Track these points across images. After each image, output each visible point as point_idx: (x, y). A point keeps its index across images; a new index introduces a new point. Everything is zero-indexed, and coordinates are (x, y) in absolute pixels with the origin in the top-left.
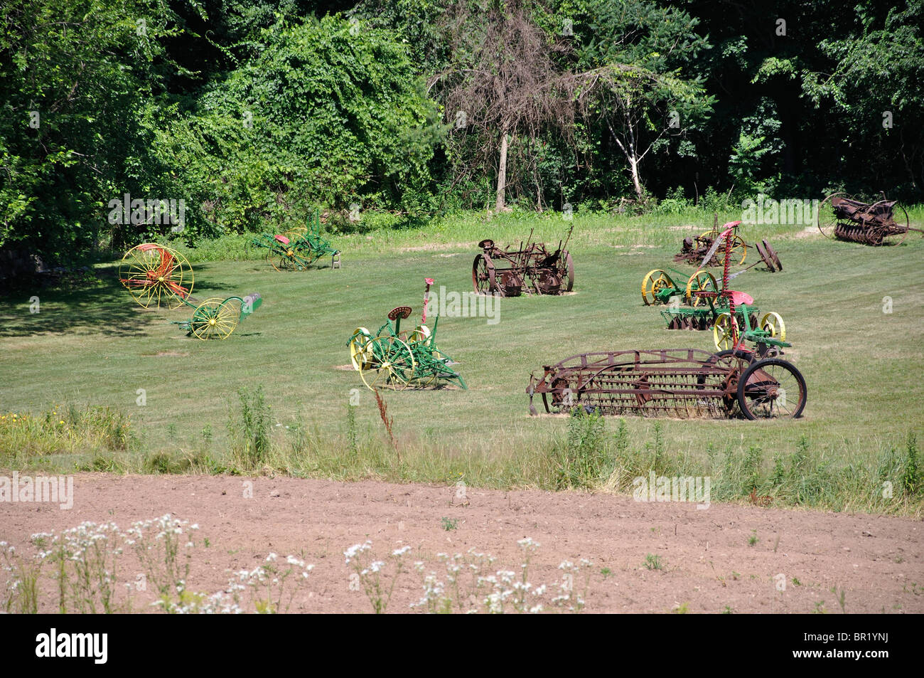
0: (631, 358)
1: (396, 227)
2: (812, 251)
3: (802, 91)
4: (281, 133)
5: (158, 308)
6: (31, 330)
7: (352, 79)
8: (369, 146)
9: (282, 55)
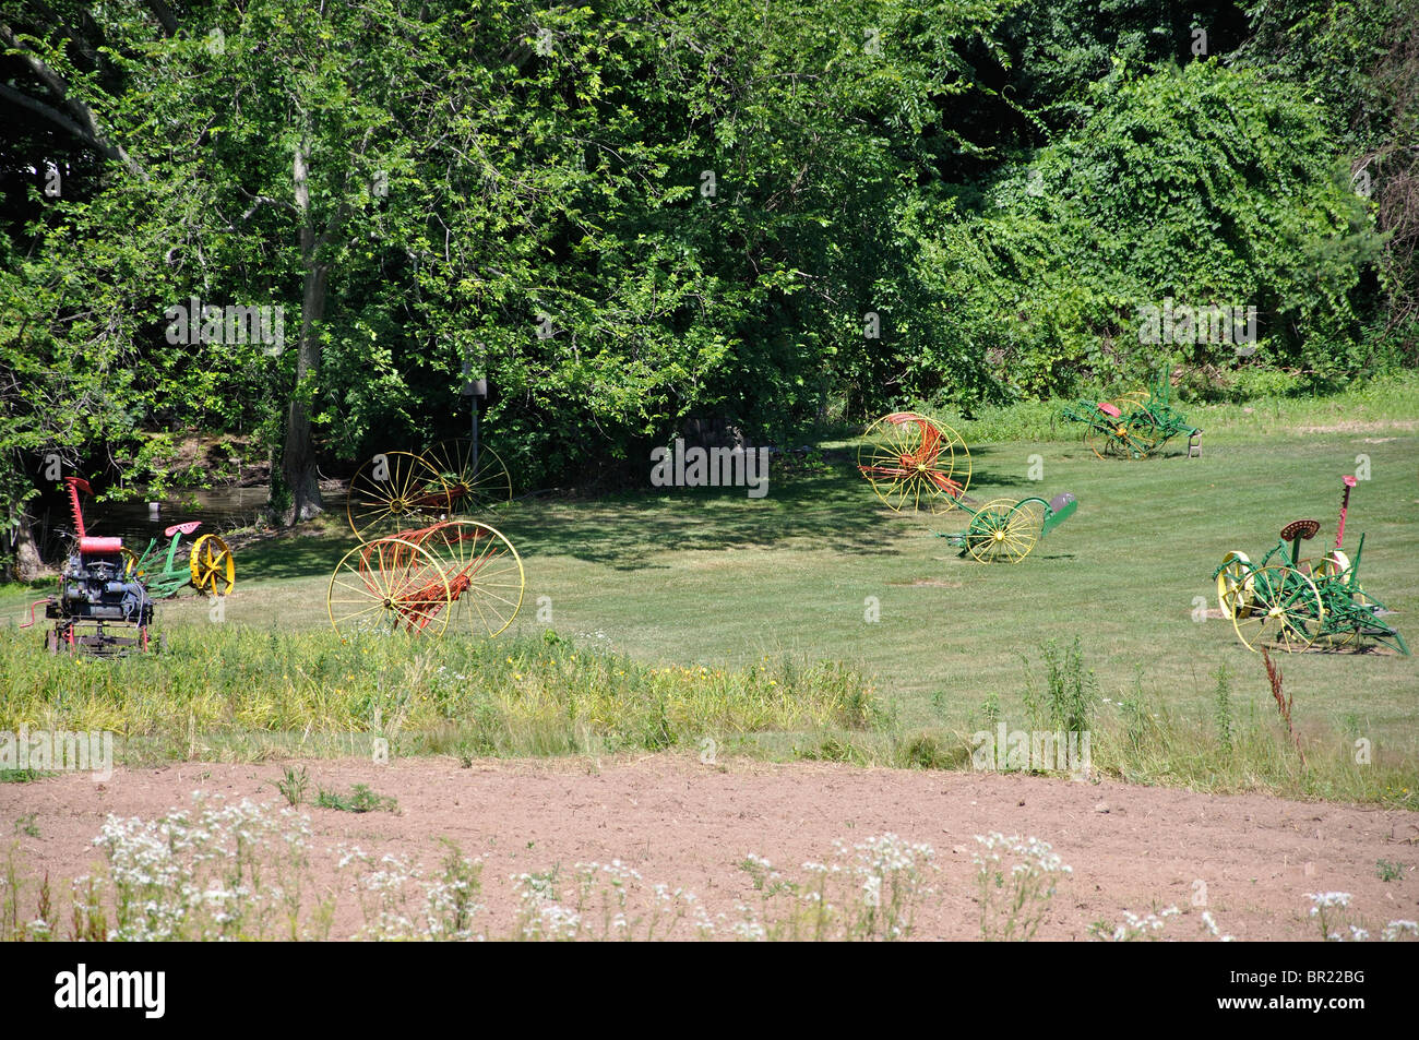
1: (1292, 393)
4: (1114, 244)
5: (916, 512)
6: (725, 541)
7: (1231, 160)
8: (1252, 266)
9: (1120, 124)
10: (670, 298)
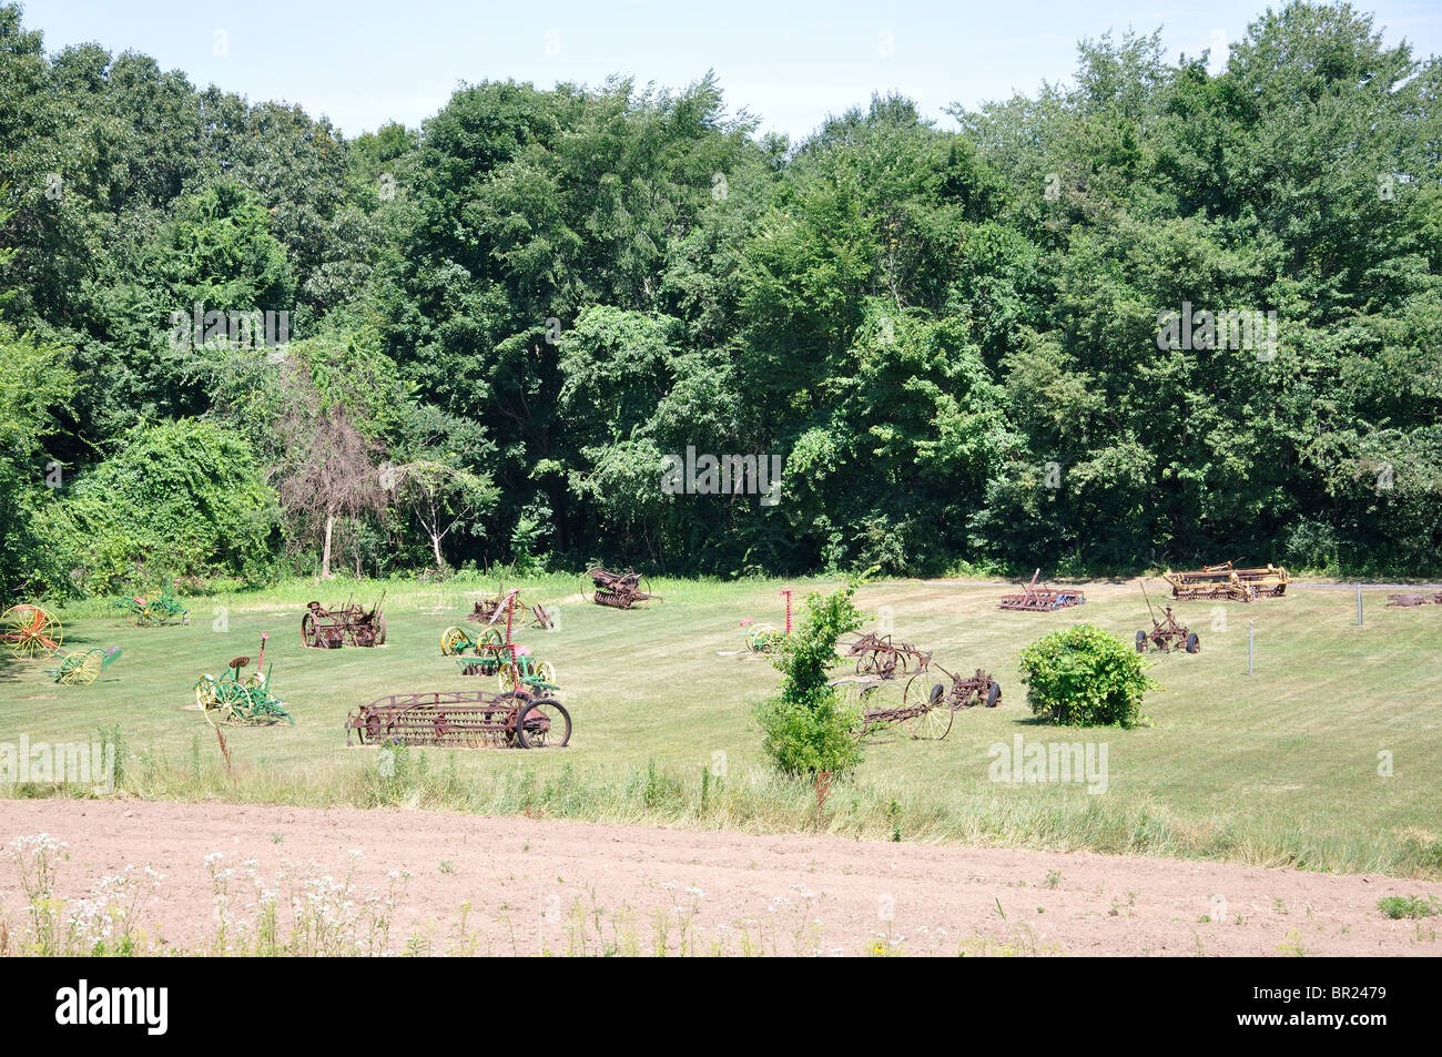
0: (432, 699)
1: (238, 591)
2: (577, 613)
3: (568, 486)
4: (141, 513)
5: (31, 660)
7: (202, 470)
8: (216, 525)
9: (143, 450)
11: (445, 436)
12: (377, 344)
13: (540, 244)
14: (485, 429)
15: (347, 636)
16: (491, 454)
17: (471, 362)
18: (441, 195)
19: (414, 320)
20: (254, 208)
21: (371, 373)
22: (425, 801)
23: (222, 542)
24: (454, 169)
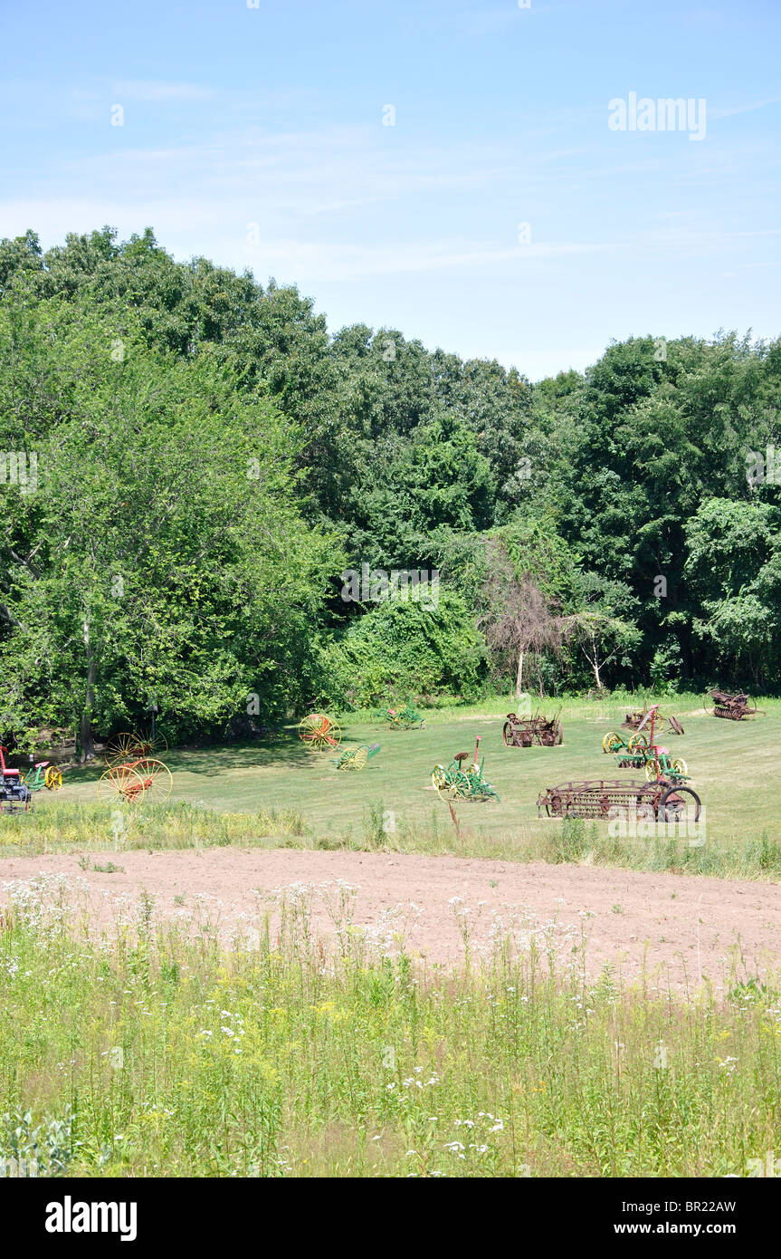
0: (599, 785)
1: (458, 705)
2: (701, 723)
3: (693, 629)
4: (392, 651)
5: (321, 752)
6: (248, 764)
7: (433, 619)
8: (442, 658)
9: (393, 606)
10: (227, 673)
11: (602, 594)
12: (554, 528)
13: (670, 456)
14: (631, 588)
15: (535, 738)
16: (636, 606)
17: (620, 542)
18: (599, 422)
19: (580, 512)
20: (465, 435)
21: (550, 549)
22: (596, 860)
23: (446, 671)
24: (608, 403)
